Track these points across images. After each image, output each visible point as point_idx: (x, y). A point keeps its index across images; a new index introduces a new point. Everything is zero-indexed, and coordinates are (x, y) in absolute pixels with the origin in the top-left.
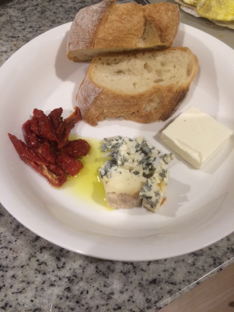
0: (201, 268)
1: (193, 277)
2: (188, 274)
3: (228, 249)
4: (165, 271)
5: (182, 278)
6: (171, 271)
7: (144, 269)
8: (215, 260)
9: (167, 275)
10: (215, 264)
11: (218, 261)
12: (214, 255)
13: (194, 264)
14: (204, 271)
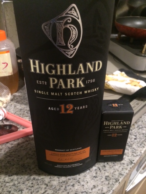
0: (112, 184)
1: (110, 188)
2: (108, 188)
3: (119, 174)
4: (99, 190)
5: (106, 191)
6: (101, 189)
7: (91, 192)
8: (116, 180)
9: (100, 191)
10: (116, 181)
11: (117, 180)
12: (115, 178)
13: (109, 184)
14: (113, 185)
